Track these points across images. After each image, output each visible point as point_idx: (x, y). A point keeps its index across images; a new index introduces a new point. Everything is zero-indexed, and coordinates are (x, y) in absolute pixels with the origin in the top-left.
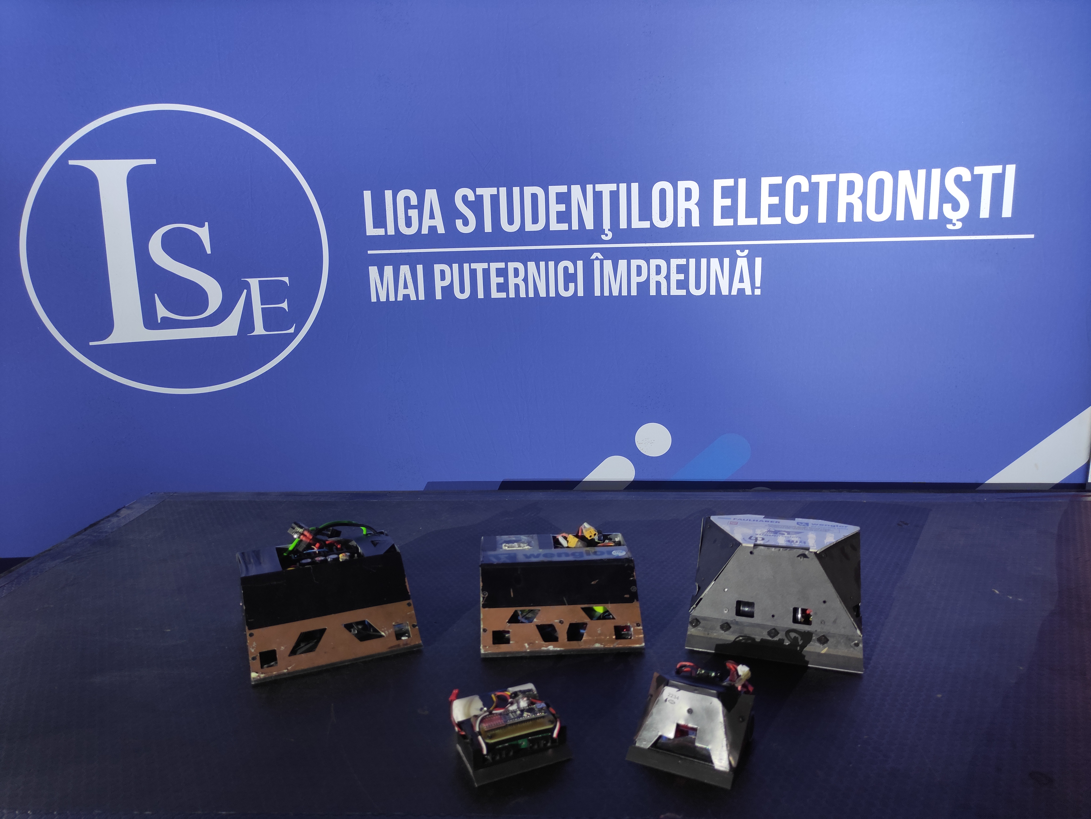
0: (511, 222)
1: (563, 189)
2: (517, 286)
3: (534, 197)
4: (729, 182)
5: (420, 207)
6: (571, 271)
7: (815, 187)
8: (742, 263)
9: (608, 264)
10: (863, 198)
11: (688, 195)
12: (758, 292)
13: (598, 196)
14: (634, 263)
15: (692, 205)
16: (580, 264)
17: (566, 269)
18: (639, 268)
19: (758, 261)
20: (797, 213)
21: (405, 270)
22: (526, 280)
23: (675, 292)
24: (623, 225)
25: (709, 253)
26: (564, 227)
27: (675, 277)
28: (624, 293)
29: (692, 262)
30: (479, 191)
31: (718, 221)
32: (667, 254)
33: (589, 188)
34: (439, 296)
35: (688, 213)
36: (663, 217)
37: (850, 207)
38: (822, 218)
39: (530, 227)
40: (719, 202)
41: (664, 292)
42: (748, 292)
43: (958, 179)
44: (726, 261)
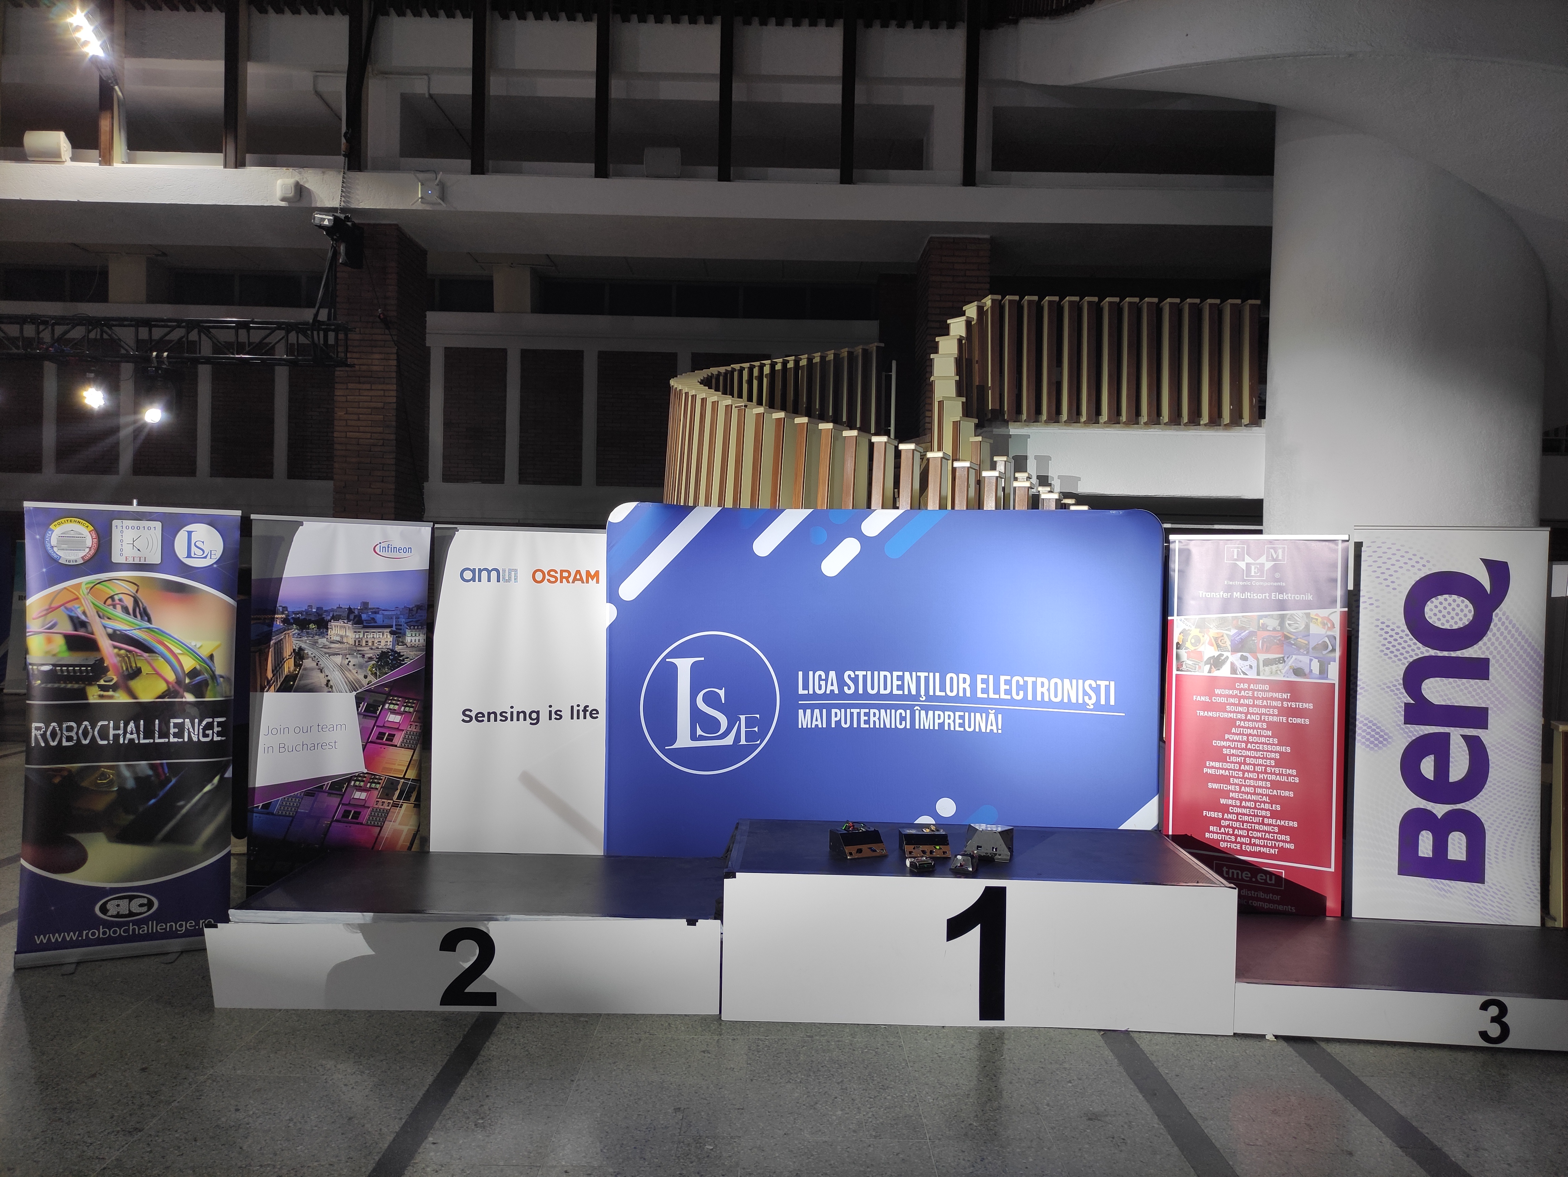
0: (873, 688)
1: (901, 673)
2: (874, 722)
3: (885, 677)
4: (985, 677)
5: (826, 680)
6: (904, 715)
7: (1026, 682)
8: (992, 717)
9: (923, 713)
10: (1049, 690)
11: (964, 682)
12: (1000, 731)
13: (918, 678)
14: (937, 713)
15: (967, 686)
16: (908, 711)
17: (901, 714)
18: (939, 715)
19: (1000, 716)
20: (1018, 694)
21: (817, 711)
22: (879, 719)
23: (957, 729)
24: (931, 693)
25: (976, 710)
26: (901, 692)
27: (958, 721)
28: (931, 728)
29: (967, 714)
30: (857, 673)
31: (980, 695)
32: (954, 710)
33: (914, 674)
34: (833, 726)
35: (964, 689)
36: (952, 691)
37: (1043, 694)
38: (1030, 698)
39: (882, 692)
40: (980, 686)
41: (952, 728)
42: (995, 731)
43: (1090, 686)
44: (984, 715)
